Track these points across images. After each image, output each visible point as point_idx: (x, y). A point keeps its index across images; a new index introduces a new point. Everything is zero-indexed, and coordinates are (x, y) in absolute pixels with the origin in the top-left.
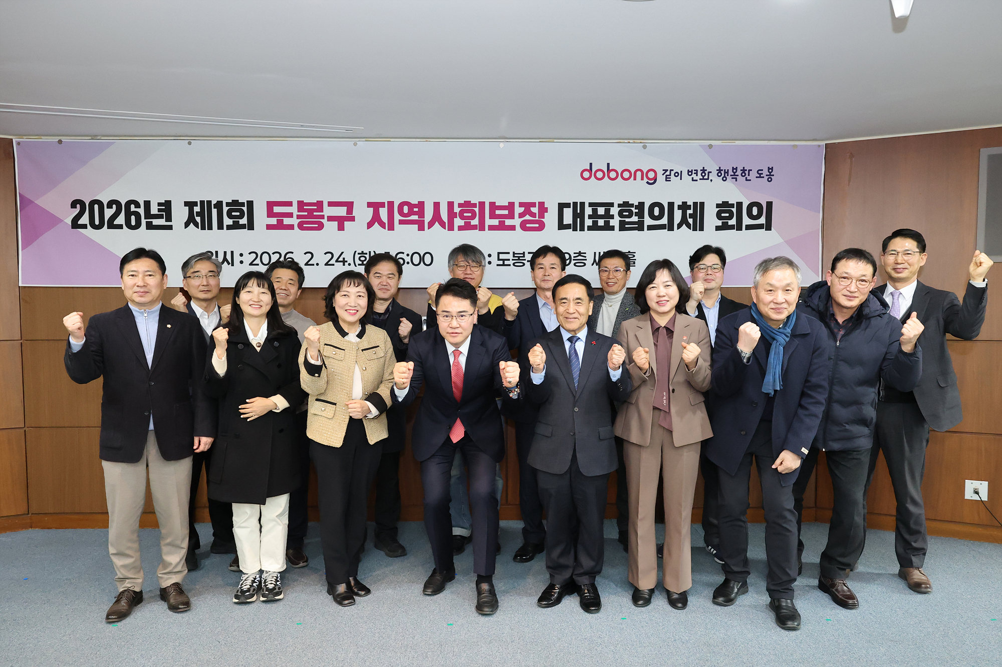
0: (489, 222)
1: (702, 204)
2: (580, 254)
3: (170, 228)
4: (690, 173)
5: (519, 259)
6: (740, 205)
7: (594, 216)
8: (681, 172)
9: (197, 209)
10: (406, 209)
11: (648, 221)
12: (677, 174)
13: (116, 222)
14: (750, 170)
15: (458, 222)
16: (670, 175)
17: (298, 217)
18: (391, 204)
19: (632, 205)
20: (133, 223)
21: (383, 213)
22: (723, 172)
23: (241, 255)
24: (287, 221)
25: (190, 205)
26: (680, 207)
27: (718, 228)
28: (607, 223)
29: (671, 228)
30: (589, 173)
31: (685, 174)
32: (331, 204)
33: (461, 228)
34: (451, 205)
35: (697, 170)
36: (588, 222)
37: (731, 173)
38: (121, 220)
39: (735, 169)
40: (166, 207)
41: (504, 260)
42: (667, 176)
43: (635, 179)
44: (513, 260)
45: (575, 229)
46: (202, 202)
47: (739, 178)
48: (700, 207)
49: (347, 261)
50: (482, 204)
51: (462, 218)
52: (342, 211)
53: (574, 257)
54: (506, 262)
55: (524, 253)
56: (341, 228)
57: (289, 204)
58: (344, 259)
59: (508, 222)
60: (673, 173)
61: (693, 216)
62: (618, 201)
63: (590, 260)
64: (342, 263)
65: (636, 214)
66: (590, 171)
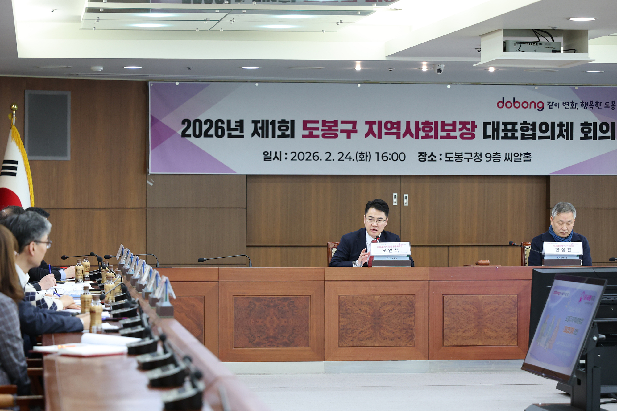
0: (440, 134)
1: (572, 123)
2: (497, 154)
3: (242, 137)
4: (564, 104)
5: (459, 157)
6: (595, 124)
7: (506, 130)
8: (559, 103)
9: (259, 125)
10: (389, 126)
11: (539, 134)
12: (556, 105)
13: (209, 133)
14: (601, 103)
15: (421, 134)
16: (552, 105)
17: (322, 130)
18: (380, 122)
19: (529, 124)
20: (220, 134)
21: (375, 128)
22: (584, 104)
23: (286, 154)
24: (315, 133)
25: (255, 122)
26: (558, 125)
27: (582, 138)
28: (513, 135)
29: (553, 138)
30: (502, 104)
31: (561, 105)
32: (343, 122)
34: (417, 123)
35: (568, 103)
36: (502, 134)
37: (589, 104)
38: (212, 132)
39: (591, 102)
40: (240, 124)
41: (449, 158)
42: (550, 106)
43: (530, 107)
44: (455, 157)
45: (494, 139)
46: (263, 121)
47: (594, 107)
48: (570, 125)
49: (352, 158)
50: (436, 123)
51: (424, 131)
52: (349, 127)
53: (493, 156)
54: (451, 159)
55: (461, 154)
56: (349, 137)
57: (317, 122)
58: (350, 156)
59: (452, 134)
60: (554, 104)
61: (566, 130)
62: (520, 121)
63: (503, 158)
64: (349, 159)
65: (531, 129)
66: (503, 102)
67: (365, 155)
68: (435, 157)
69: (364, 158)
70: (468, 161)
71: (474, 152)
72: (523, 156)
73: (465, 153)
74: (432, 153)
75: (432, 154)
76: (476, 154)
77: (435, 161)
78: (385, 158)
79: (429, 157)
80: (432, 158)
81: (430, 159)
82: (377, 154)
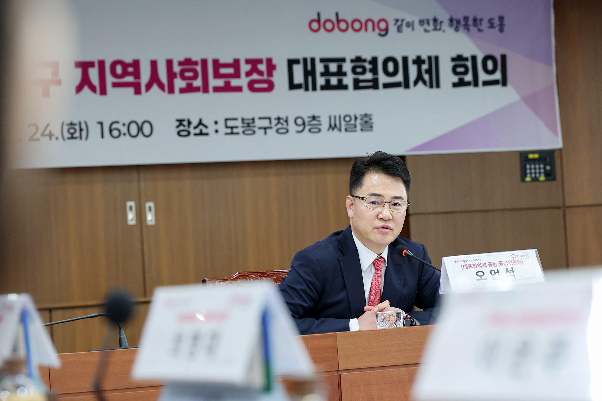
0: (214, 82)
1: (437, 58)
2: (314, 118)
4: (421, 22)
5: (248, 126)
6: (474, 58)
7: (326, 73)
8: (413, 22)
10: (119, 70)
11: (383, 79)
12: (408, 25)
14: (481, 20)
15: (179, 83)
16: (401, 25)
18: (102, 64)
19: (365, 61)
21: (94, 74)
22: (454, 22)
26: (414, 62)
27: (455, 85)
28: (340, 81)
29: (407, 86)
30: (318, 24)
31: (416, 24)
33: (182, 91)
34: (169, 63)
35: (428, 20)
36: (321, 81)
37: (462, 22)
39: (466, 19)
41: (232, 128)
42: (398, 26)
43: (366, 30)
45: (307, 89)
47: (472, 28)
48: (435, 61)
49: (53, 136)
50: (204, 62)
51: (183, 78)
52: (45, 74)
53: (309, 121)
54: (235, 130)
55: (253, 119)
56: (45, 94)
58: (50, 132)
59: (234, 82)
60: (404, 23)
61: (429, 71)
62: (350, 56)
63: (325, 125)
64: (48, 138)
65: (371, 70)
66: (318, 21)
67: (77, 127)
68: (206, 127)
69: (77, 134)
70: (265, 133)
71: (274, 116)
72: (359, 121)
73: (260, 118)
74: (201, 120)
75: (200, 123)
76: (279, 119)
77: (207, 134)
78: (115, 133)
79: (195, 128)
80: (201, 130)
81: (197, 131)
82: (99, 126)
